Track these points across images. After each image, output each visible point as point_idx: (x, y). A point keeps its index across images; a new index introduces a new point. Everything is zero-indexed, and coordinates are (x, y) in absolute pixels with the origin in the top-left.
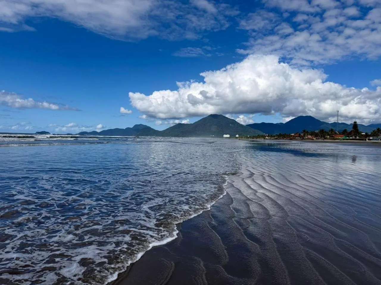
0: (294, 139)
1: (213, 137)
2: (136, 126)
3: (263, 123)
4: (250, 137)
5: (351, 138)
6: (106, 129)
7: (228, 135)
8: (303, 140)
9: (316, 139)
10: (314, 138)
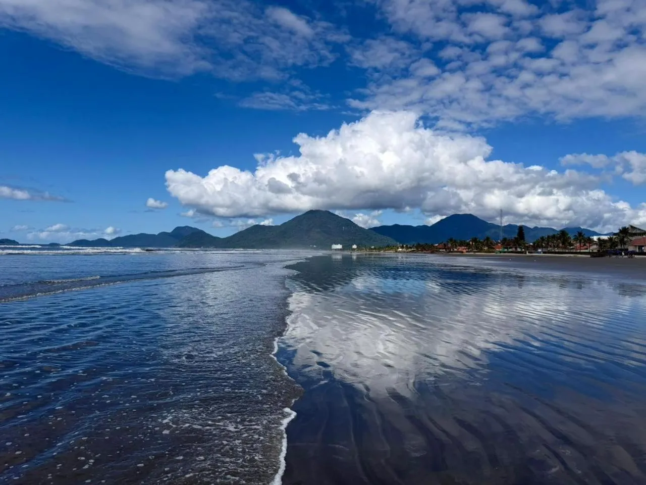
0: (437, 251)
1: (315, 249)
2: (178, 229)
3: (396, 226)
4: (375, 249)
5: (510, 250)
6: (122, 235)
7: (339, 245)
8: (450, 253)
9: (467, 252)
10: (464, 251)
